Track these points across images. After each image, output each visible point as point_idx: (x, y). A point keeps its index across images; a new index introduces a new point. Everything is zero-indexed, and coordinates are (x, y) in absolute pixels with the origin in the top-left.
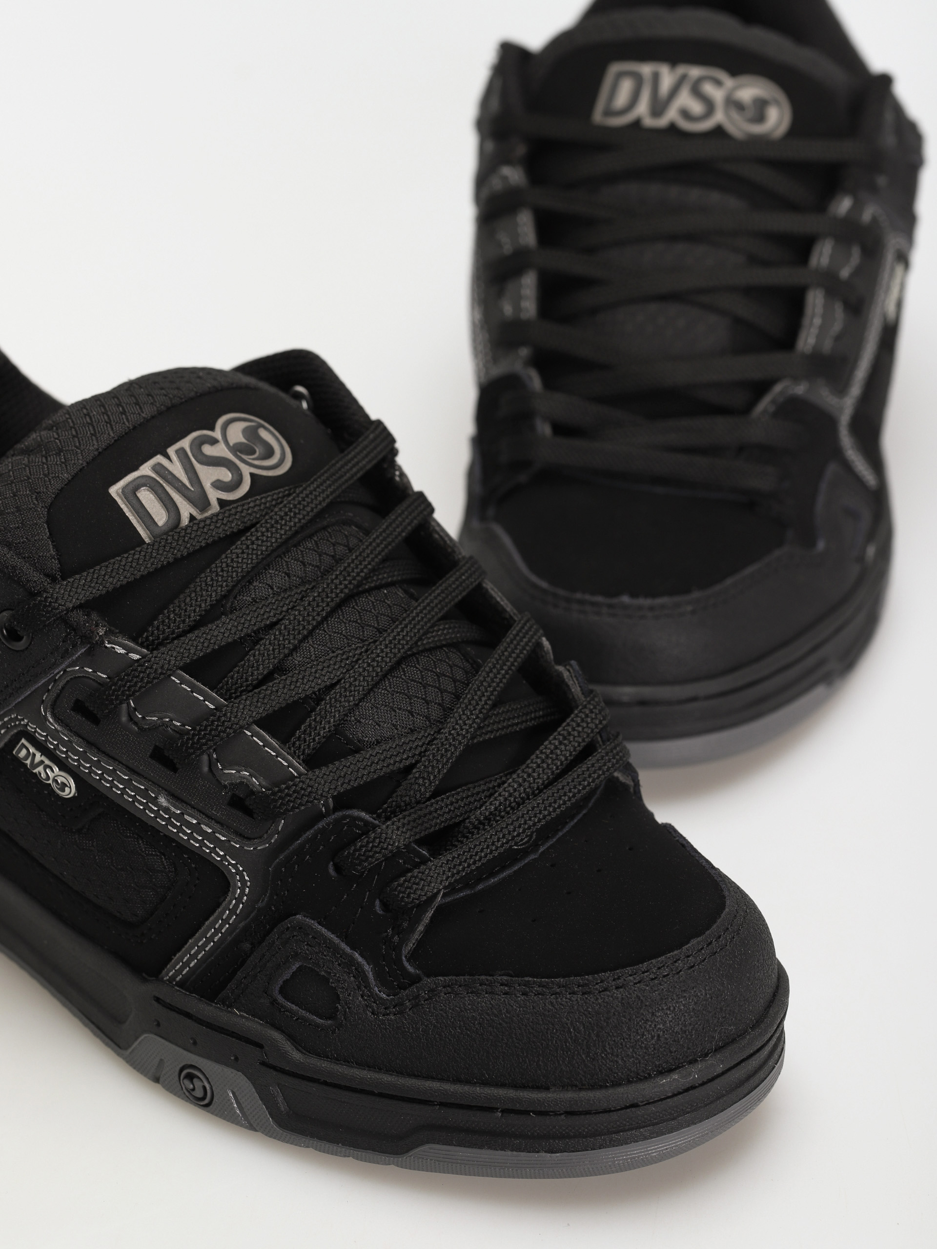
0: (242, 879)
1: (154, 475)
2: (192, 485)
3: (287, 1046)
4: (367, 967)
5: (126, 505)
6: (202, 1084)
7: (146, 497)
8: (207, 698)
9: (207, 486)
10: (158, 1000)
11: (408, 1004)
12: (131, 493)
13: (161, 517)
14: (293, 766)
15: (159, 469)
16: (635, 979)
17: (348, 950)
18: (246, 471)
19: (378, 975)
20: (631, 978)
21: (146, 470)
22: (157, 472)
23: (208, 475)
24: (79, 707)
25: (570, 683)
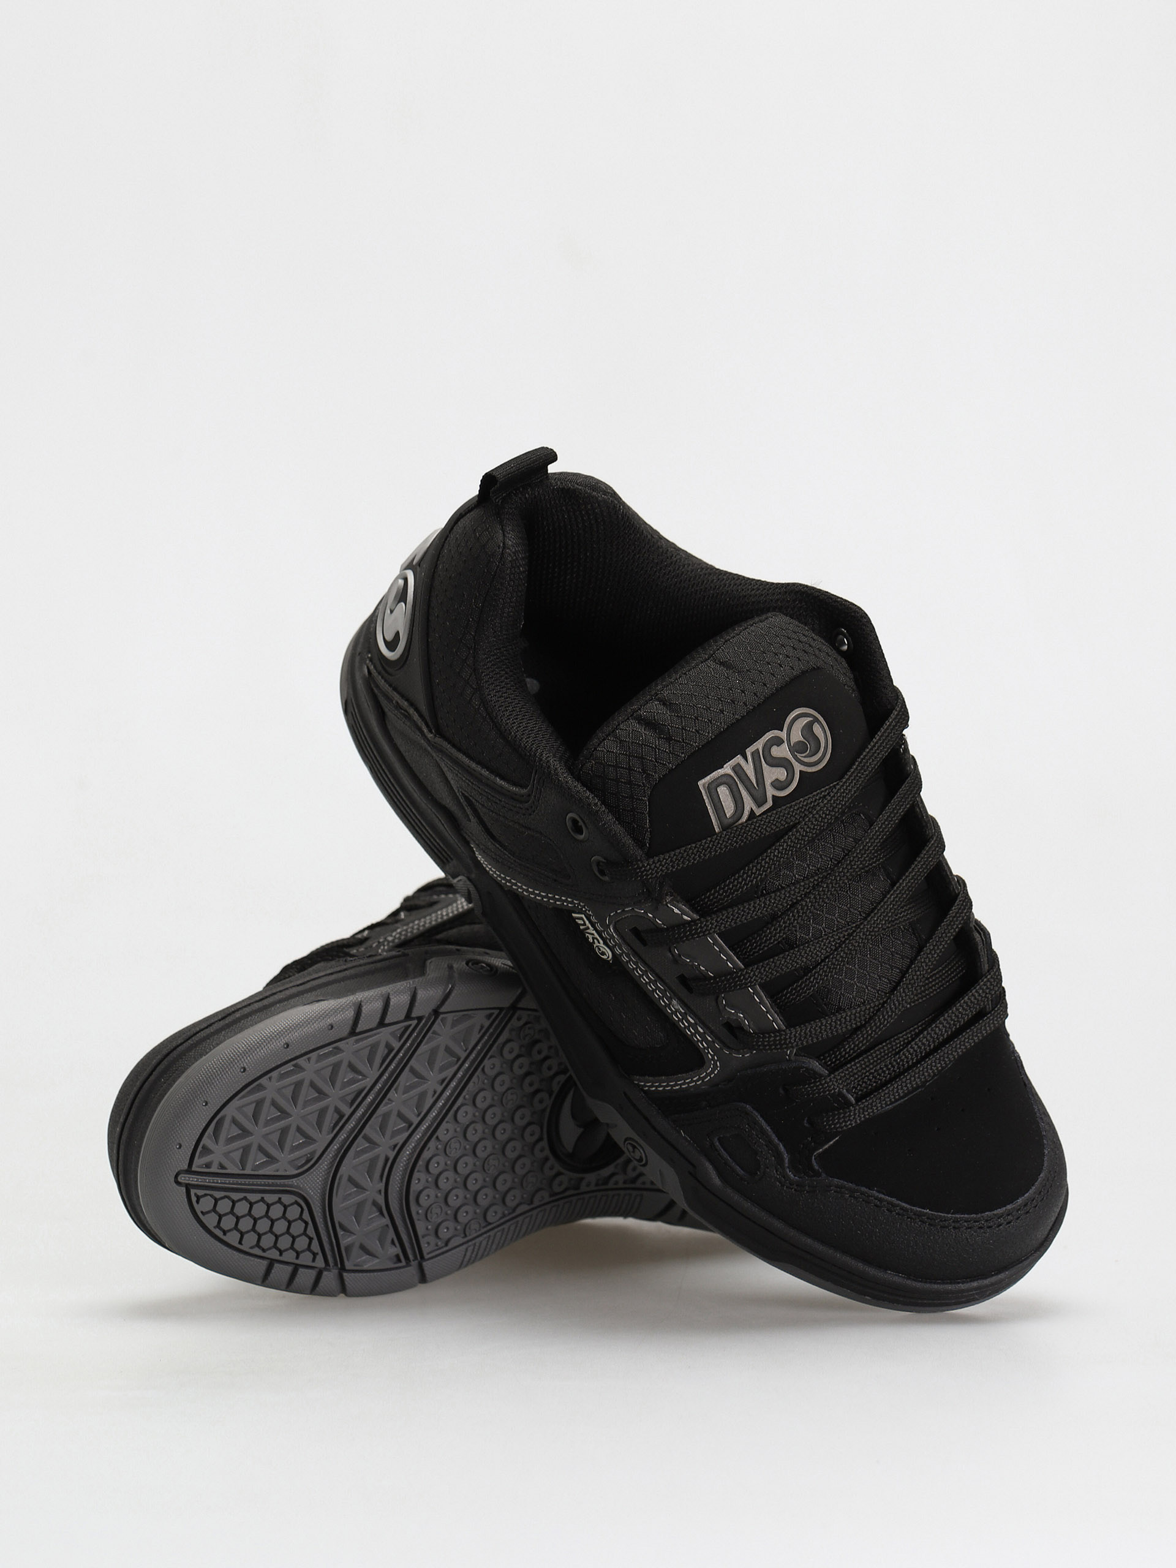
0: (715, 1064)
1: (732, 774)
2: (757, 785)
3: (713, 1174)
4: (786, 1156)
5: (708, 797)
6: (640, 1155)
7: (723, 792)
8: (729, 959)
9: (768, 782)
10: (625, 1094)
11: (807, 1188)
12: (712, 788)
13: (729, 808)
14: (776, 1021)
15: (737, 769)
16: (968, 1225)
17: (776, 1140)
18: (798, 768)
19: (790, 1161)
20: (966, 1224)
21: (727, 769)
22: (736, 772)
23: (772, 774)
24: (636, 932)
25: (982, 953)
